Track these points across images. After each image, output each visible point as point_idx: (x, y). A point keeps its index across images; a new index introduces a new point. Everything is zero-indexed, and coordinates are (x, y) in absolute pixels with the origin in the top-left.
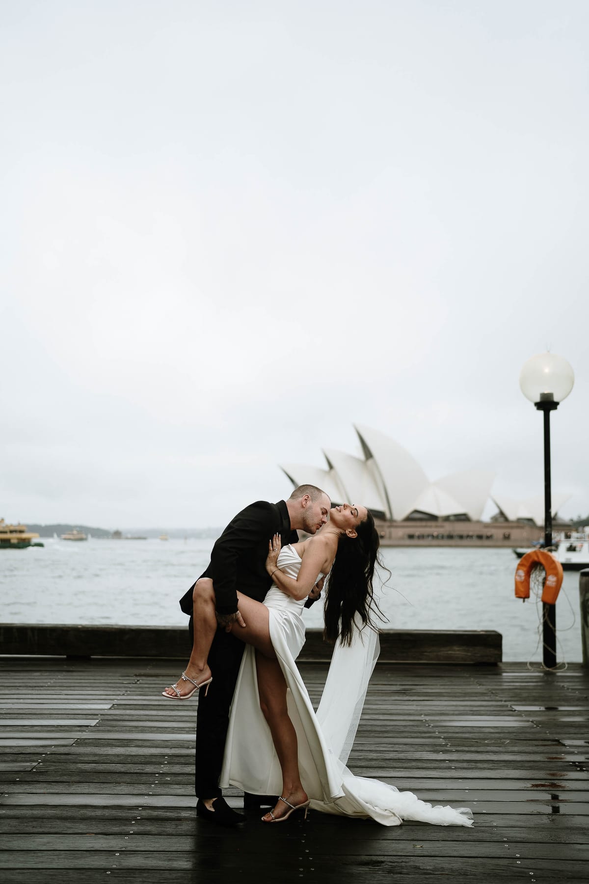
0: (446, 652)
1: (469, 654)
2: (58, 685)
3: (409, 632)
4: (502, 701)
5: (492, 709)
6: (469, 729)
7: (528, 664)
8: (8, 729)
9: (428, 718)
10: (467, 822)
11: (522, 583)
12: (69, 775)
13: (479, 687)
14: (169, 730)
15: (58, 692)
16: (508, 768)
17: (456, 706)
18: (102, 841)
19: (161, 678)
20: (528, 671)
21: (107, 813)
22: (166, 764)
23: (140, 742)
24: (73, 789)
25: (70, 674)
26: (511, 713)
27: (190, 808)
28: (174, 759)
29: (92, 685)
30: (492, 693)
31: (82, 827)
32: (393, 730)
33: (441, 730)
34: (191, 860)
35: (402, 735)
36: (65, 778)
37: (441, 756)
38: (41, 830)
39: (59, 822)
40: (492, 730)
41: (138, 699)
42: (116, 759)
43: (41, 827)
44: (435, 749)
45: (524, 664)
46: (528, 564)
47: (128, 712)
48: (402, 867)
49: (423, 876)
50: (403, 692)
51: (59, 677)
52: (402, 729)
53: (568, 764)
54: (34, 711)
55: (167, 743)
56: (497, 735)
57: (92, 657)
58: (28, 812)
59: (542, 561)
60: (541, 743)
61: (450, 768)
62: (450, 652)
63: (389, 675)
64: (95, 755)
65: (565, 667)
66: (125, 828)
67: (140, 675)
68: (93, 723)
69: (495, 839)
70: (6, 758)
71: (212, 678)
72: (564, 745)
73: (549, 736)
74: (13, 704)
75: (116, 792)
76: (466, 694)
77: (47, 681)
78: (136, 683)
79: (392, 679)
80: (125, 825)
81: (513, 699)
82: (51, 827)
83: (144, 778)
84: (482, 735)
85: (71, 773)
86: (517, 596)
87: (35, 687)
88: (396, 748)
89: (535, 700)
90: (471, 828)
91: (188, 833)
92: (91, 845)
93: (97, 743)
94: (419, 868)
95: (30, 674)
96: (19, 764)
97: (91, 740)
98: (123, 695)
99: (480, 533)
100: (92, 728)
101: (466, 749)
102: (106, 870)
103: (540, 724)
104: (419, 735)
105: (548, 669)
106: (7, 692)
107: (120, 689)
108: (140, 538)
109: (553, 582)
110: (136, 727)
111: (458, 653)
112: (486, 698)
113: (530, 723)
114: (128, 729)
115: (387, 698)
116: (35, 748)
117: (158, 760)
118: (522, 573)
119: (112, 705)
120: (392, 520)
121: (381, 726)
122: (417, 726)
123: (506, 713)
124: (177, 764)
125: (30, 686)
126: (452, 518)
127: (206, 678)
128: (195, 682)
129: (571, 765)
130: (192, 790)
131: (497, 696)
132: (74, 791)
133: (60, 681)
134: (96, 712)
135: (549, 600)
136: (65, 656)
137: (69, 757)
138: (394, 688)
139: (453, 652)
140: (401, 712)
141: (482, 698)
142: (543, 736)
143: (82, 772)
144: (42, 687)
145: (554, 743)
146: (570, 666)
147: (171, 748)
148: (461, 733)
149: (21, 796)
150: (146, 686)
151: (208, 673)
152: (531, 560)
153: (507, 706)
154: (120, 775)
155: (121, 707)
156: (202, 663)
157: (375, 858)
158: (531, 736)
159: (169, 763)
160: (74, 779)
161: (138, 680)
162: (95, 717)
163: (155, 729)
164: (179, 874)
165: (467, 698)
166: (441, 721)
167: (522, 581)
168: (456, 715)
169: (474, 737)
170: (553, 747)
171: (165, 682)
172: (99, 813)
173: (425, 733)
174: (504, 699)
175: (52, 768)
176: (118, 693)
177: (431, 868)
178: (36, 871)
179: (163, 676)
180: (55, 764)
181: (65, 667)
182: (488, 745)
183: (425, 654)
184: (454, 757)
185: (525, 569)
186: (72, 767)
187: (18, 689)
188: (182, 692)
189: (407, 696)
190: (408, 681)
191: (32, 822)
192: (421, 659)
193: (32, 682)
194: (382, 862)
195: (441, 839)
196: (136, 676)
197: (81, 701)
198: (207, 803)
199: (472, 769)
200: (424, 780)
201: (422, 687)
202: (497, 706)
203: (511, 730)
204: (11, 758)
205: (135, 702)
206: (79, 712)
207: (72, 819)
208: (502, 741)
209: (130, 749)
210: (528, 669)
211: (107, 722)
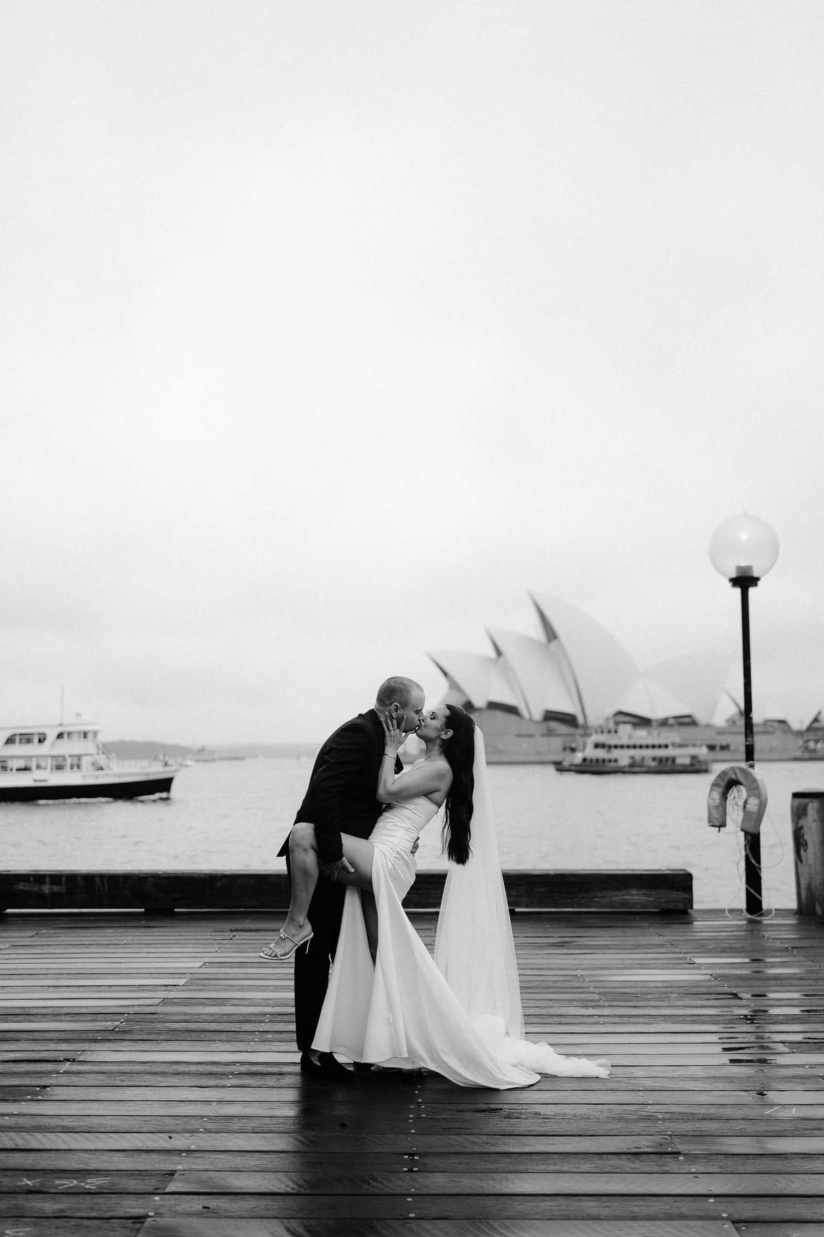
0: (622, 897)
1: (651, 899)
2: (136, 942)
3: (575, 872)
4: (681, 953)
5: (665, 962)
6: (632, 984)
7: (727, 911)
8: (82, 989)
9: (584, 973)
10: (603, 1073)
11: (717, 807)
12: (157, 1033)
13: (657, 938)
14: (271, 988)
15: (137, 950)
16: (666, 1022)
17: (622, 959)
18: (198, 1093)
19: (263, 933)
20: (725, 918)
21: (201, 1068)
22: (267, 1022)
23: (236, 1001)
24: (163, 1046)
25: (150, 930)
26: (690, 965)
27: (295, 1064)
28: (276, 1017)
29: (178, 942)
30: (672, 944)
31: (174, 1081)
32: (539, 986)
33: (597, 984)
34: (295, 1108)
35: (549, 991)
36: (152, 1037)
37: (591, 1011)
38: (130, 1084)
39: (149, 1077)
40: (660, 985)
41: (236, 957)
42: (210, 1018)
43: (130, 1081)
44: (585, 1004)
45: (723, 911)
46: (723, 784)
47: (222, 970)
48: (521, 1113)
49: (541, 1120)
50: (561, 945)
51: (137, 934)
52: (551, 984)
53: (738, 1017)
54: (110, 971)
55: (268, 1002)
56: (665, 990)
57: (176, 910)
58: (115, 1068)
59: (741, 779)
60: (714, 996)
61: (598, 1023)
62: (626, 897)
63: (547, 926)
64: (186, 1014)
65: (771, 914)
66: (221, 1081)
67: (236, 930)
68: (182, 982)
69: (631, 1088)
70: (83, 1018)
71: (313, 934)
72: (741, 999)
73: (726, 990)
74: (84, 963)
75: (210, 1049)
76: (638, 946)
77: (123, 938)
78: (231, 939)
79: (551, 930)
80: (222, 1079)
81: (695, 951)
82: (141, 1081)
83: (242, 1036)
84: (645, 990)
85: (159, 1032)
86: (711, 824)
87: (109, 945)
88: (539, 1004)
89: (724, 951)
90: (607, 1079)
91: (290, 1086)
92: (185, 1096)
93: (186, 1002)
94: (540, 1114)
95: (101, 930)
96: (100, 1023)
97: (179, 1000)
98: (216, 952)
99: (712, 743)
100: (180, 987)
101: (622, 1004)
102: (202, 1117)
103: (720, 977)
104: (569, 990)
105: (750, 916)
106: (75, 951)
107: (211, 946)
108: (235, 759)
109: (755, 805)
110: (232, 986)
111: (636, 897)
112: (663, 950)
113: (709, 977)
114: (223, 987)
115: (539, 952)
116: (116, 1008)
117: (259, 1018)
118: (716, 795)
119: (202, 963)
120: (585, 726)
121: (525, 981)
122: (570, 981)
123: (682, 966)
124: (280, 1022)
125: (102, 944)
126: (671, 721)
127: (306, 933)
128: (296, 939)
129: (741, 1019)
130: (295, 1046)
131: (676, 948)
132: (163, 1049)
133: (138, 938)
134: (184, 971)
135: (751, 830)
136: (143, 910)
137: (155, 1016)
138: (550, 940)
139: (630, 897)
140: (555, 966)
141: (657, 950)
142: (720, 990)
143: (170, 1031)
144: (117, 944)
145: (731, 996)
146: (777, 912)
147: (273, 1007)
148: (621, 987)
149: (104, 1053)
150: (244, 942)
151: (308, 928)
152: (727, 779)
153: (686, 958)
154: (214, 1033)
155: (213, 965)
156: (302, 919)
157: (492, 1106)
158: (705, 990)
159: (270, 1022)
160: (161, 1037)
161: (234, 936)
162: (183, 976)
163: (255, 987)
164: (280, 1121)
165: (638, 951)
166: (601, 975)
167: (717, 804)
168: (620, 969)
169: (635, 992)
170: (726, 1001)
171: (268, 938)
172: (193, 1068)
173: (577, 988)
174: (685, 951)
175: (138, 1027)
176: (210, 950)
177: (552, 1113)
178: (129, 1117)
179: (265, 931)
180: (139, 1023)
181: (144, 922)
182: (650, 1000)
183: (596, 899)
184: (606, 1011)
185: (720, 790)
186: (160, 1026)
187: (88, 948)
188: (282, 952)
189: (565, 948)
190: (570, 932)
191: (119, 1076)
192: (590, 907)
193: (104, 940)
194: (501, 1109)
195: (569, 1089)
196: (231, 931)
197: (165, 960)
198: (313, 1056)
199: (624, 1023)
200: (566, 1035)
201: (586, 939)
202: (673, 959)
203: (682, 984)
204: (89, 1017)
205: (230, 960)
206: (164, 971)
207: (164, 1074)
208: (668, 995)
209: (226, 1008)
210: (727, 917)
211: (197, 980)
